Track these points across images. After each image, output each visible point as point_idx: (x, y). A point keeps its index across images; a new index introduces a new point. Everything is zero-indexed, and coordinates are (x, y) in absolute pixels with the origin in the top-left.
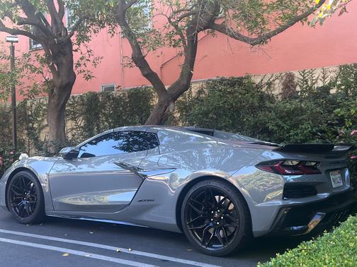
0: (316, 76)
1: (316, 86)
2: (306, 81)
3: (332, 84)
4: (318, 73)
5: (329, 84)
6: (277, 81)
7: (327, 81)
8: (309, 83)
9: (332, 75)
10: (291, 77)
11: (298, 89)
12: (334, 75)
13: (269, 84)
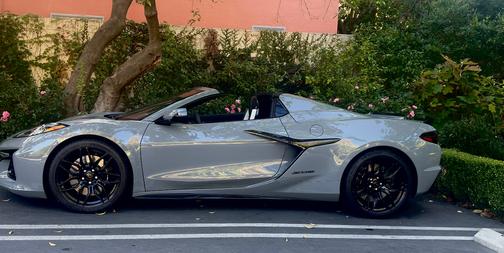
0: (238, 37)
1: (238, 47)
2: (229, 41)
3: (253, 48)
4: (240, 35)
5: (251, 47)
6: (198, 36)
7: (249, 44)
8: (232, 43)
9: (253, 40)
10: (213, 34)
11: (220, 48)
12: (255, 39)
13: (190, 38)
